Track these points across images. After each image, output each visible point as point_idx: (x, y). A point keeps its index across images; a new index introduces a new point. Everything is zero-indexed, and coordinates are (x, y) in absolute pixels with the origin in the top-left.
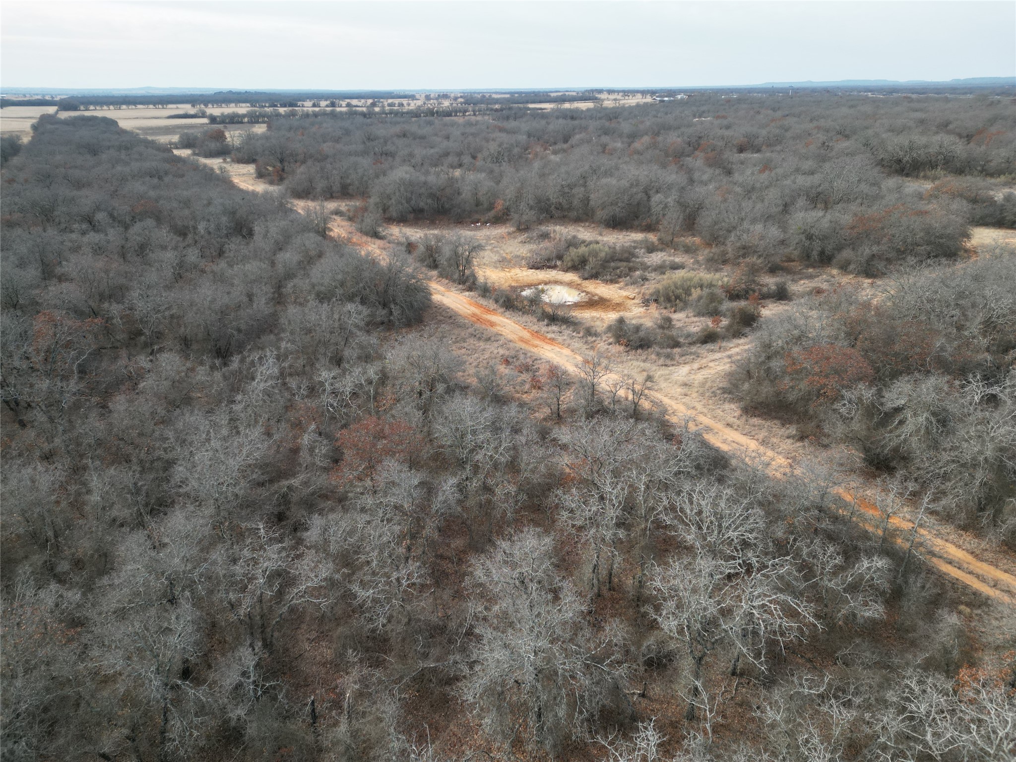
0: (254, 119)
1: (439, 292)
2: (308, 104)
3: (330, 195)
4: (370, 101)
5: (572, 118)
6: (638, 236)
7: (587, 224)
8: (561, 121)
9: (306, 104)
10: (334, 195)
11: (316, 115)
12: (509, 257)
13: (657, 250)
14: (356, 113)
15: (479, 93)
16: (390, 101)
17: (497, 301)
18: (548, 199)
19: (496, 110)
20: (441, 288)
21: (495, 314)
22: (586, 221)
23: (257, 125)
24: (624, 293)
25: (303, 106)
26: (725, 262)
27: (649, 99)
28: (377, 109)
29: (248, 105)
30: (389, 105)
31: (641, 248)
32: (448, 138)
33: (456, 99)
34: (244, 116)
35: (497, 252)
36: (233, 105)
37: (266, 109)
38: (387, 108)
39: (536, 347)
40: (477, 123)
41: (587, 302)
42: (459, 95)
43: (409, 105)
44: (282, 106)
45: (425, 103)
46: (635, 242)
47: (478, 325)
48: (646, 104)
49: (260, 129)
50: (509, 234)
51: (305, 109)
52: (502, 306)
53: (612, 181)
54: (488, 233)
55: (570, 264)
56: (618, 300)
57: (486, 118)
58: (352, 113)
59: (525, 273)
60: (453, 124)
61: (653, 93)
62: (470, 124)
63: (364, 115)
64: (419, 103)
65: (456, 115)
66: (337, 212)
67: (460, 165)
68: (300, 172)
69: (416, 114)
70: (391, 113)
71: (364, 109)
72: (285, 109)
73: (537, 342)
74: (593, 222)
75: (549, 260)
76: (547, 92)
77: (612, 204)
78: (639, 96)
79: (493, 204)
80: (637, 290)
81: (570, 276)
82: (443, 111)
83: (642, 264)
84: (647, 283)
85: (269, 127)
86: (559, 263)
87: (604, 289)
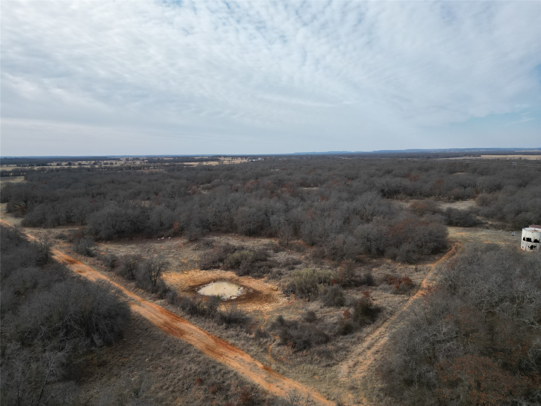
0: (16, 174)
1: (137, 303)
2: (55, 164)
3: (57, 223)
4: (93, 162)
5: (209, 170)
6: (266, 241)
7: (233, 234)
8: (204, 172)
9: (52, 164)
10: (61, 223)
11: (57, 170)
12: (186, 261)
13: (280, 251)
14: (84, 168)
15: (156, 157)
16: (105, 162)
17: (183, 308)
18: (208, 221)
19: (167, 166)
20: (138, 298)
21: (183, 321)
22: (232, 232)
23: (18, 177)
24: (269, 286)
25: (51, 165)
26: (323, 257)
27: (245, 160)
28: (97, 166)
29: (15, 165)
30: (105, 164)
31: (270, 249)
32: (140, 182)
33: (143, 160)
34: (10, 172)
35: (177, 259)
36: (5, 165)
37: (26, 168)
38: (103, 166)
39: (222, 355)
40: (156, 173)
41: (246, 296)
42: (145, 158)
43: (116, 163)
44: (37, 165)
45: (125, 163)
46: (265, 245)
47: (171, 336)
48: (244, 162)
49: (20, 180)
50: (184, 244)
51: (51, 167)
52: (188, 314)
53: (246, 209)
54: (170, 244)
55: (229, 265)
56: (266, 292)
57: (161, 170)
58: (81, 169)
59: (199, 274)
60: (142, 174)
61: (246, 157)
62: (152, 174)
63: (88, 170)
64: (122, 163)
65: (144, 169)
66: (61, 237)
67: (149, 199)
68: (38, 209)
69: (121, 168)
70: (105, 168)
71: (89, 166)
72: (38, 167)
73: (222, 350)
74: (237, 233)
75: (214, 262)
76: (192, 157)
77: (247, 222)
78: (240, 158)
79: (172, 225)
80: (277, 284)
81: (230, 274)
82: (136, 167)
83: (275, 261)
84: (282, 277)
85: (26, 179)
86: (221, 264)
87: (255, 283)
